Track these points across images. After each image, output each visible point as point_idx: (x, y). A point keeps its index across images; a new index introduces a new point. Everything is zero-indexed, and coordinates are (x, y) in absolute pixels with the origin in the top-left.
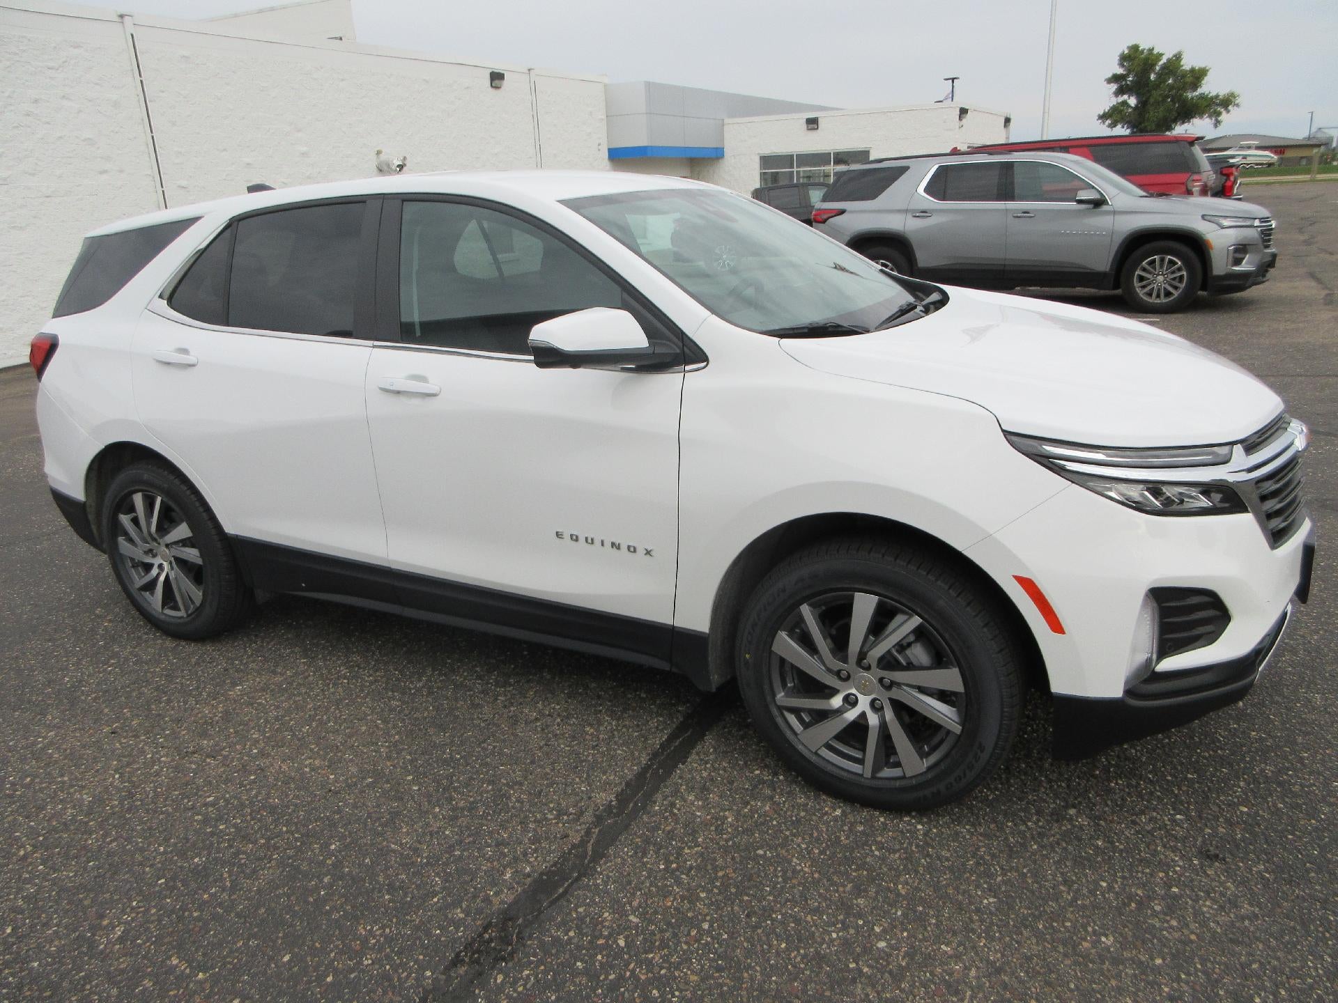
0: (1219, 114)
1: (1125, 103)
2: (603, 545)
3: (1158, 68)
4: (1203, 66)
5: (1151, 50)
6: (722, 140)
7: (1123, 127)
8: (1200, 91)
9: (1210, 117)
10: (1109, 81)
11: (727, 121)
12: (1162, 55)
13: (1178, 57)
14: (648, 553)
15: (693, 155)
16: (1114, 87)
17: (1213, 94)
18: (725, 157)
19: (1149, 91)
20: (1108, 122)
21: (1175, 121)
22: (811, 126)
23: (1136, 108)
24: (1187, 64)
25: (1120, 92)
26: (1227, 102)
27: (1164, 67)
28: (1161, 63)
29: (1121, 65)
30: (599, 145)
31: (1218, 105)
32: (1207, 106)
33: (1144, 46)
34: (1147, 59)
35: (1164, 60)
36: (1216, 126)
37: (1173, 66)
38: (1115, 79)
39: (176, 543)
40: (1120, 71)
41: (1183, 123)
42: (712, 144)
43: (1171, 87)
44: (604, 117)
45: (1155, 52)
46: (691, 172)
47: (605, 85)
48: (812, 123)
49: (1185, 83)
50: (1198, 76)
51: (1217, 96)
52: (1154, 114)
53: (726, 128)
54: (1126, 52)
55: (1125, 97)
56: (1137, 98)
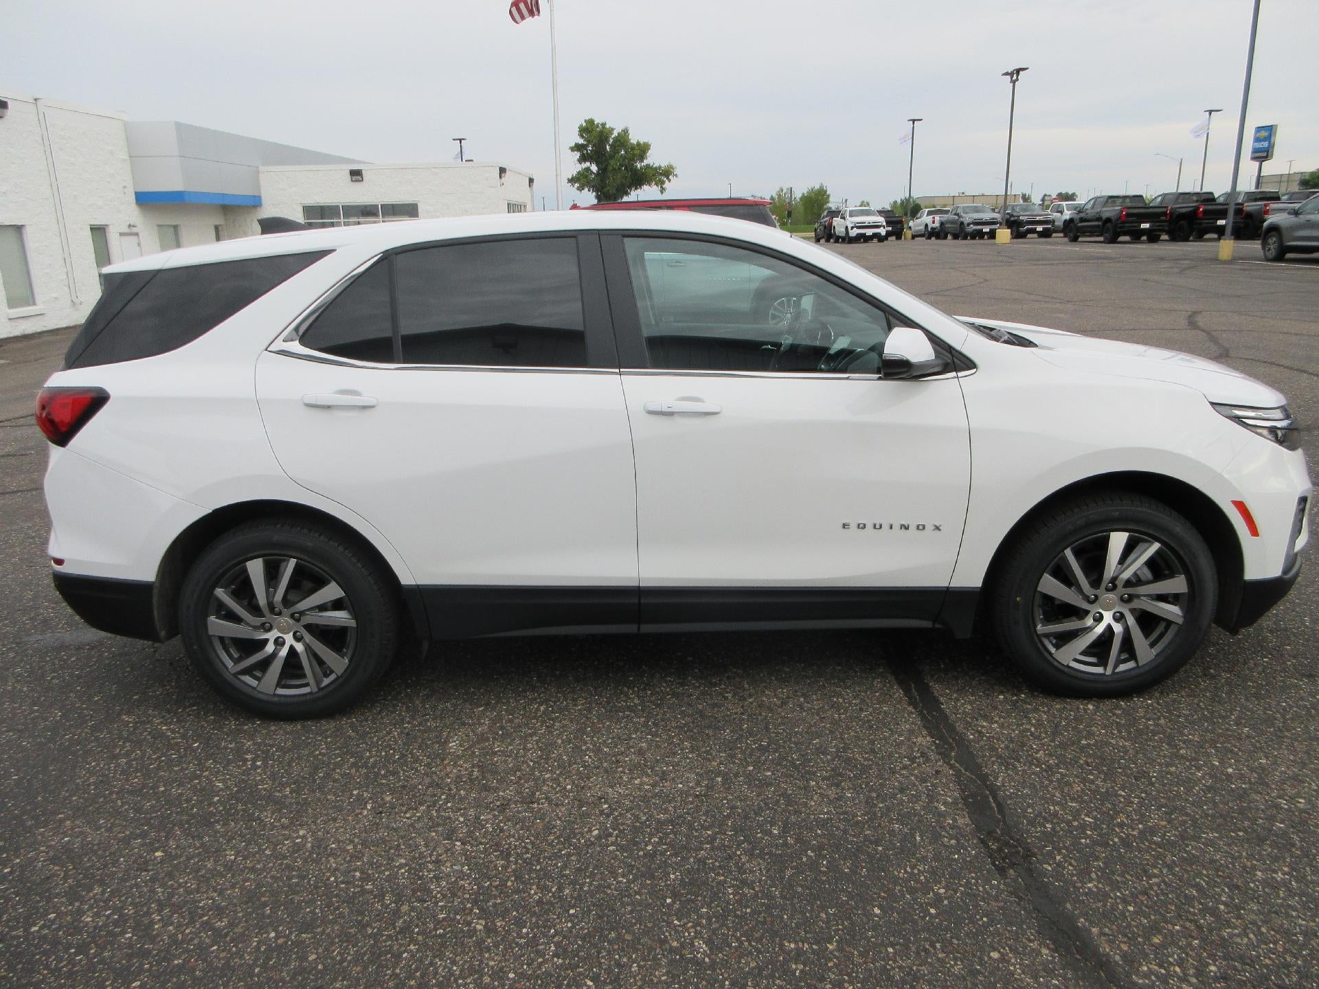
0: (663, 183)
1: (588, 169)
2: (891, 528)
3: (611, 140)
4: (646, 141)
5: (604, 125)
6: (259, 187)
7: (589, 191)
8: (645, 162)
9: (656, 184)
10: (572, 149)
11: (261, 168)
12: (613, 129)
13: (626, 131)
14: (937, 528)
15: (227, 202)
16: (577, 155)
17: (656, 165)
18: (264, 206)
19: (606, 160)
20: (577, 185)
21: (630, 187)
22: (354, 178)
23: (598, 174)
24: (634, 139)
25: (583, 159)
26: (667, 173)
27: (616, 140)
28: (613, 136)
29: (582, 136)
30: (125, 187)
31: (661, 174)
32: (653, 175)
33: (598, 120)
34: (601, 132)
35: (615, 134)
36: (662, 193)
37: (622, 141)
38: (577, 148)
39: (311, 609)
40: (581, 141)
41: (636, 189)
42: (249, 192)
43: (624, 158)
44: (126, 157)
45: (607, 126)
46: (226, 220)
47: (126, 124)
48: (356, 174)
49: (634, 155)
50: (643, 150)
51: (660, 167)
52: (612, 182)
53: (262, 176)
54: (584, 124)
55: (588, 164)
56: (597, 165)
